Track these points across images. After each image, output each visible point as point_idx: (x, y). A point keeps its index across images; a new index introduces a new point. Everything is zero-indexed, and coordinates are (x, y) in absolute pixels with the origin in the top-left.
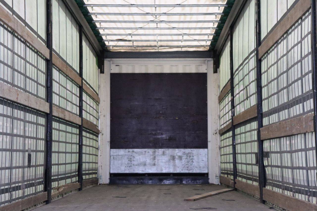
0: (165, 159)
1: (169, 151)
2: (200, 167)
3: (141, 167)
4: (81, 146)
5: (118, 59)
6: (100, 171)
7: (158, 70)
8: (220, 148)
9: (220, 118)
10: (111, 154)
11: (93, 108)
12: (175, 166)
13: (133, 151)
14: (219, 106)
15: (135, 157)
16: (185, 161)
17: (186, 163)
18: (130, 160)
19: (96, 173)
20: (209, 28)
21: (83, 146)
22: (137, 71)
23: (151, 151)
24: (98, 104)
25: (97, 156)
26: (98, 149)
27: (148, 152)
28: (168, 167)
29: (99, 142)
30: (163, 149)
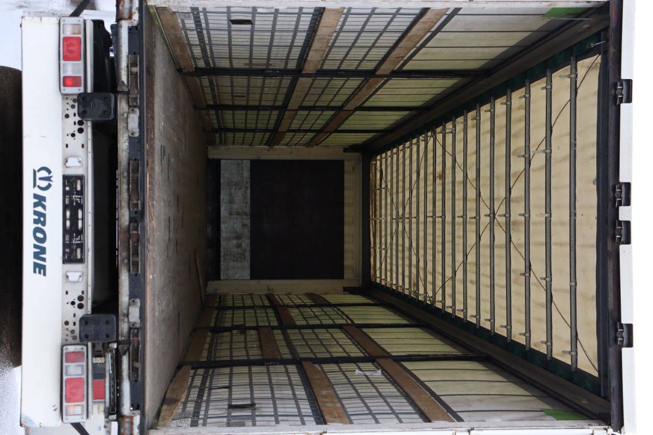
0: (238, 227)
1: (247, 232)
2: (227, 270)
3: (227, 197)
4: (254, 131)
5: (361, 169)
6: (223, 148)
7: (347, 219)
8: (251, 295)
9: (288, 294)
10: (244, 161)
11: (300, 141)
12: (229, 239)
13: (247, 188)
14: (302, 293)
15: (240, 190)
16: (235, 251)
17: (232, 253)
18: (236, 184)
19: (221, 142)
20: (392, 280)
21: (253, 133)
22: (346, 193)
23: (247, 209)
24: (306, 145)
25: (242, 144)
26: (250, 145)
27: (246, 207)
28: (227, 230)
29: (260, 146)
30: (249, 224)
